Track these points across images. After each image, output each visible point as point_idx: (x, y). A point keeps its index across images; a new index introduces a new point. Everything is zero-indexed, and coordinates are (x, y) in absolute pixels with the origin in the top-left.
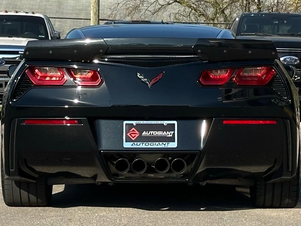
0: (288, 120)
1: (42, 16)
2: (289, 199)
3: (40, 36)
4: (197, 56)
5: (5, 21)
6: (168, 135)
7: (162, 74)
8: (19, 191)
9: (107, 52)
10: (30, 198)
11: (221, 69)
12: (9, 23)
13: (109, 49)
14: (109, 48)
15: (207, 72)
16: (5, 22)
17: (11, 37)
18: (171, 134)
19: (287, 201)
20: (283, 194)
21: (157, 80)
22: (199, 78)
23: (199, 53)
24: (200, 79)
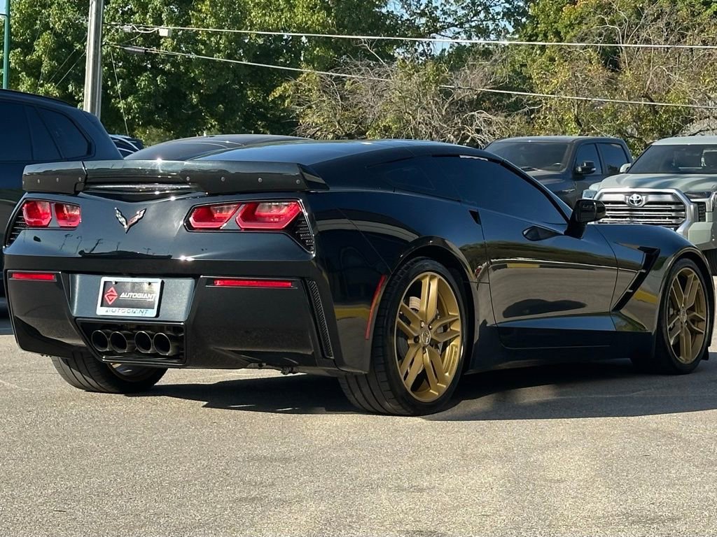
0: (315, 282)
6: (149, 298)
7: (143, 211)
13: (88, 176)
14: (87, 174)
18: (152, 298)
21: (136, 220)
22: (189, 217)
23: (189, 182)
24: (190, 220)
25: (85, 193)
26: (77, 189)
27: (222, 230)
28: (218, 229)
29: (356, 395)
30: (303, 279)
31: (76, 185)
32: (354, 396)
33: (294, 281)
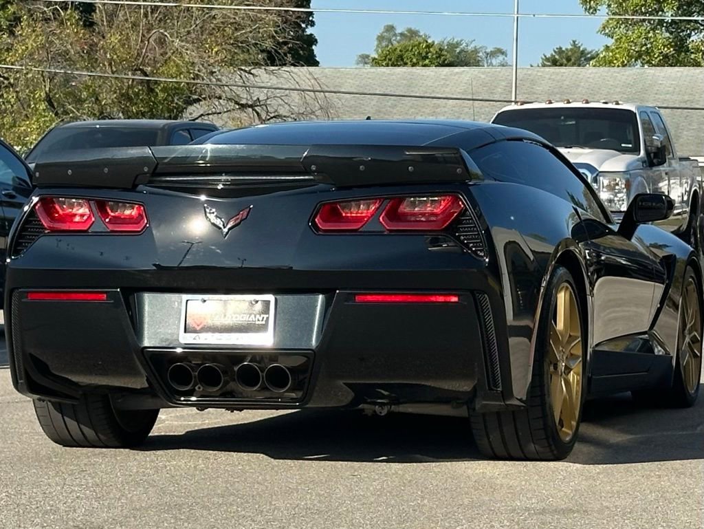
0: (486, 296)
1: (633, 109)
2: (534, 444)
3: (623, 145)
4: (312, 177)
5: (562, 118)
6: (258, 320)
7: (248, 210)
8: (62, 421)
9: (158, 171)
10: (85, 432)
11: (358, 201)
12: (571, 123)
13: (159, 166)
14: (158, 164)
15: (334, 205)
16: (564, 121)
17: (571, 147)
18: (262, 320)
19: (532, 447)
20: (520, 434)
21: (237, 222)
22: (315, 217)
23: (314, 172)
24: (316, 220)
25: (149, 186)
26: (136, 183)
27: (361, 232)
28: (356, 231)
29: (491, 437)
30: (472, 292)
31: (137, 176)
32: (489, 439)
33: (461, 295)
